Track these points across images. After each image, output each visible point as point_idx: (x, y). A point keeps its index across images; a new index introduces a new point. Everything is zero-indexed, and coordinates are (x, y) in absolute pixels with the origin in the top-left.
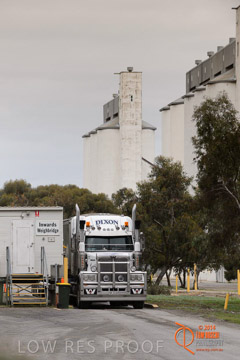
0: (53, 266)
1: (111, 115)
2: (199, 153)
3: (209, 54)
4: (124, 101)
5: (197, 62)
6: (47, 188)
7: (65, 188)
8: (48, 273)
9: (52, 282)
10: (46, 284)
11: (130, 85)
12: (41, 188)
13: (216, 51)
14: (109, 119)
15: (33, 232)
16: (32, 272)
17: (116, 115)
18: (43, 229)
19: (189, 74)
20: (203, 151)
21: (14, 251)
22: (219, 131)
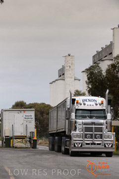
0: (30, 132)
1: (61, 74)
2: (88, 87)
3: (102, 48)
4: (66, 68)
5: (97, 52)
6: (33, 104)
7: (40, 104)
8: (29, 135)
9: (30, 138)
10: (28, 139)
11: (70, 62)
12: (30, 104)
13: (105, 47)
14: (60, 76)
15: (23, 118)
16: (23, 135)
17: (64, 74)
18: (27, 118)
20: (90, 86)
21: (15, 126)
22: (96, 78)
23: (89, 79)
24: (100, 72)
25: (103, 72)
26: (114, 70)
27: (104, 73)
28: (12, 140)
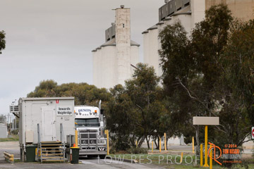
0: (68, 136)
1: (110, 37)
2: (163, 60)
4: (119, 27)
5: (166, 2)
6: (68, 85)
7: (80, 85)
8: (65, 141)
9: (67, 146)
10: (64, 148)
11: (123, 17)
12: (64, 85)
14: (109, 39)
15: (55, 113)
16: (55, 140)
17: (114, 37)
18: (62, 112)
19: (161, 9)
20: (166, 59)
21: (43, 127)
22: (176, 46)
23: (164, 47)
24: (183, 35)
25: (187, 36)
26: (205, 32)
27: (189, 37)
28: (37, 150)
